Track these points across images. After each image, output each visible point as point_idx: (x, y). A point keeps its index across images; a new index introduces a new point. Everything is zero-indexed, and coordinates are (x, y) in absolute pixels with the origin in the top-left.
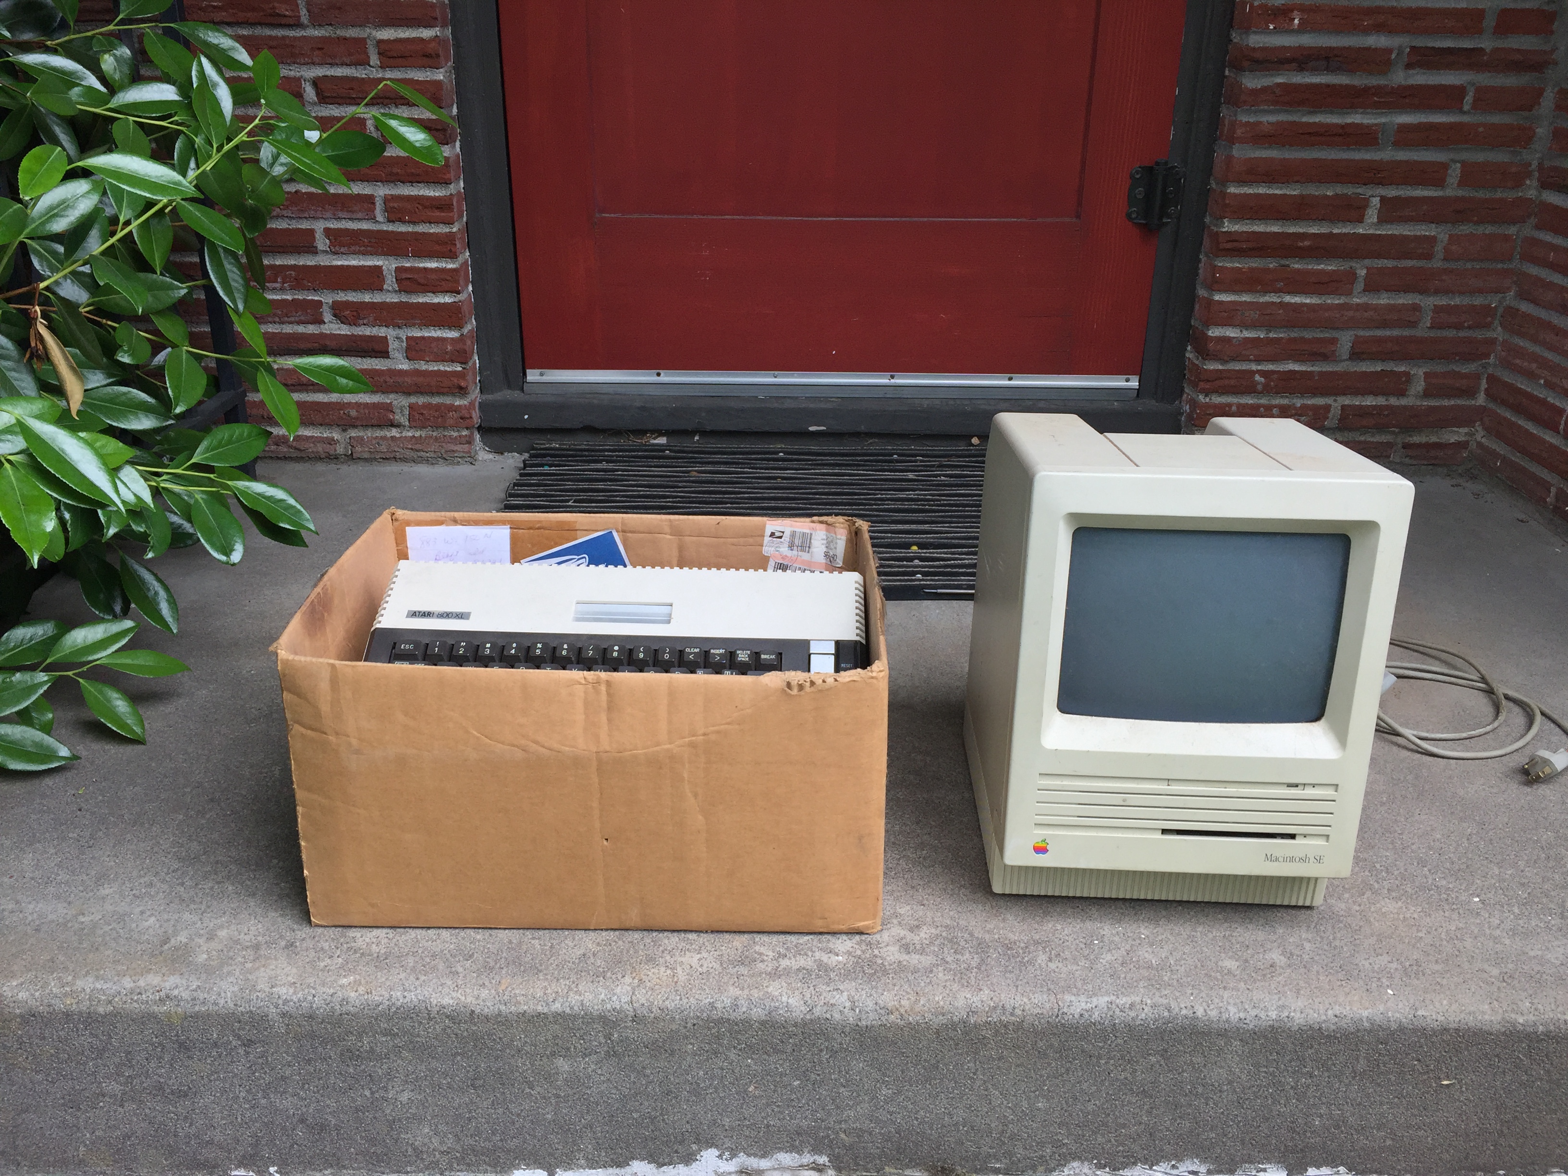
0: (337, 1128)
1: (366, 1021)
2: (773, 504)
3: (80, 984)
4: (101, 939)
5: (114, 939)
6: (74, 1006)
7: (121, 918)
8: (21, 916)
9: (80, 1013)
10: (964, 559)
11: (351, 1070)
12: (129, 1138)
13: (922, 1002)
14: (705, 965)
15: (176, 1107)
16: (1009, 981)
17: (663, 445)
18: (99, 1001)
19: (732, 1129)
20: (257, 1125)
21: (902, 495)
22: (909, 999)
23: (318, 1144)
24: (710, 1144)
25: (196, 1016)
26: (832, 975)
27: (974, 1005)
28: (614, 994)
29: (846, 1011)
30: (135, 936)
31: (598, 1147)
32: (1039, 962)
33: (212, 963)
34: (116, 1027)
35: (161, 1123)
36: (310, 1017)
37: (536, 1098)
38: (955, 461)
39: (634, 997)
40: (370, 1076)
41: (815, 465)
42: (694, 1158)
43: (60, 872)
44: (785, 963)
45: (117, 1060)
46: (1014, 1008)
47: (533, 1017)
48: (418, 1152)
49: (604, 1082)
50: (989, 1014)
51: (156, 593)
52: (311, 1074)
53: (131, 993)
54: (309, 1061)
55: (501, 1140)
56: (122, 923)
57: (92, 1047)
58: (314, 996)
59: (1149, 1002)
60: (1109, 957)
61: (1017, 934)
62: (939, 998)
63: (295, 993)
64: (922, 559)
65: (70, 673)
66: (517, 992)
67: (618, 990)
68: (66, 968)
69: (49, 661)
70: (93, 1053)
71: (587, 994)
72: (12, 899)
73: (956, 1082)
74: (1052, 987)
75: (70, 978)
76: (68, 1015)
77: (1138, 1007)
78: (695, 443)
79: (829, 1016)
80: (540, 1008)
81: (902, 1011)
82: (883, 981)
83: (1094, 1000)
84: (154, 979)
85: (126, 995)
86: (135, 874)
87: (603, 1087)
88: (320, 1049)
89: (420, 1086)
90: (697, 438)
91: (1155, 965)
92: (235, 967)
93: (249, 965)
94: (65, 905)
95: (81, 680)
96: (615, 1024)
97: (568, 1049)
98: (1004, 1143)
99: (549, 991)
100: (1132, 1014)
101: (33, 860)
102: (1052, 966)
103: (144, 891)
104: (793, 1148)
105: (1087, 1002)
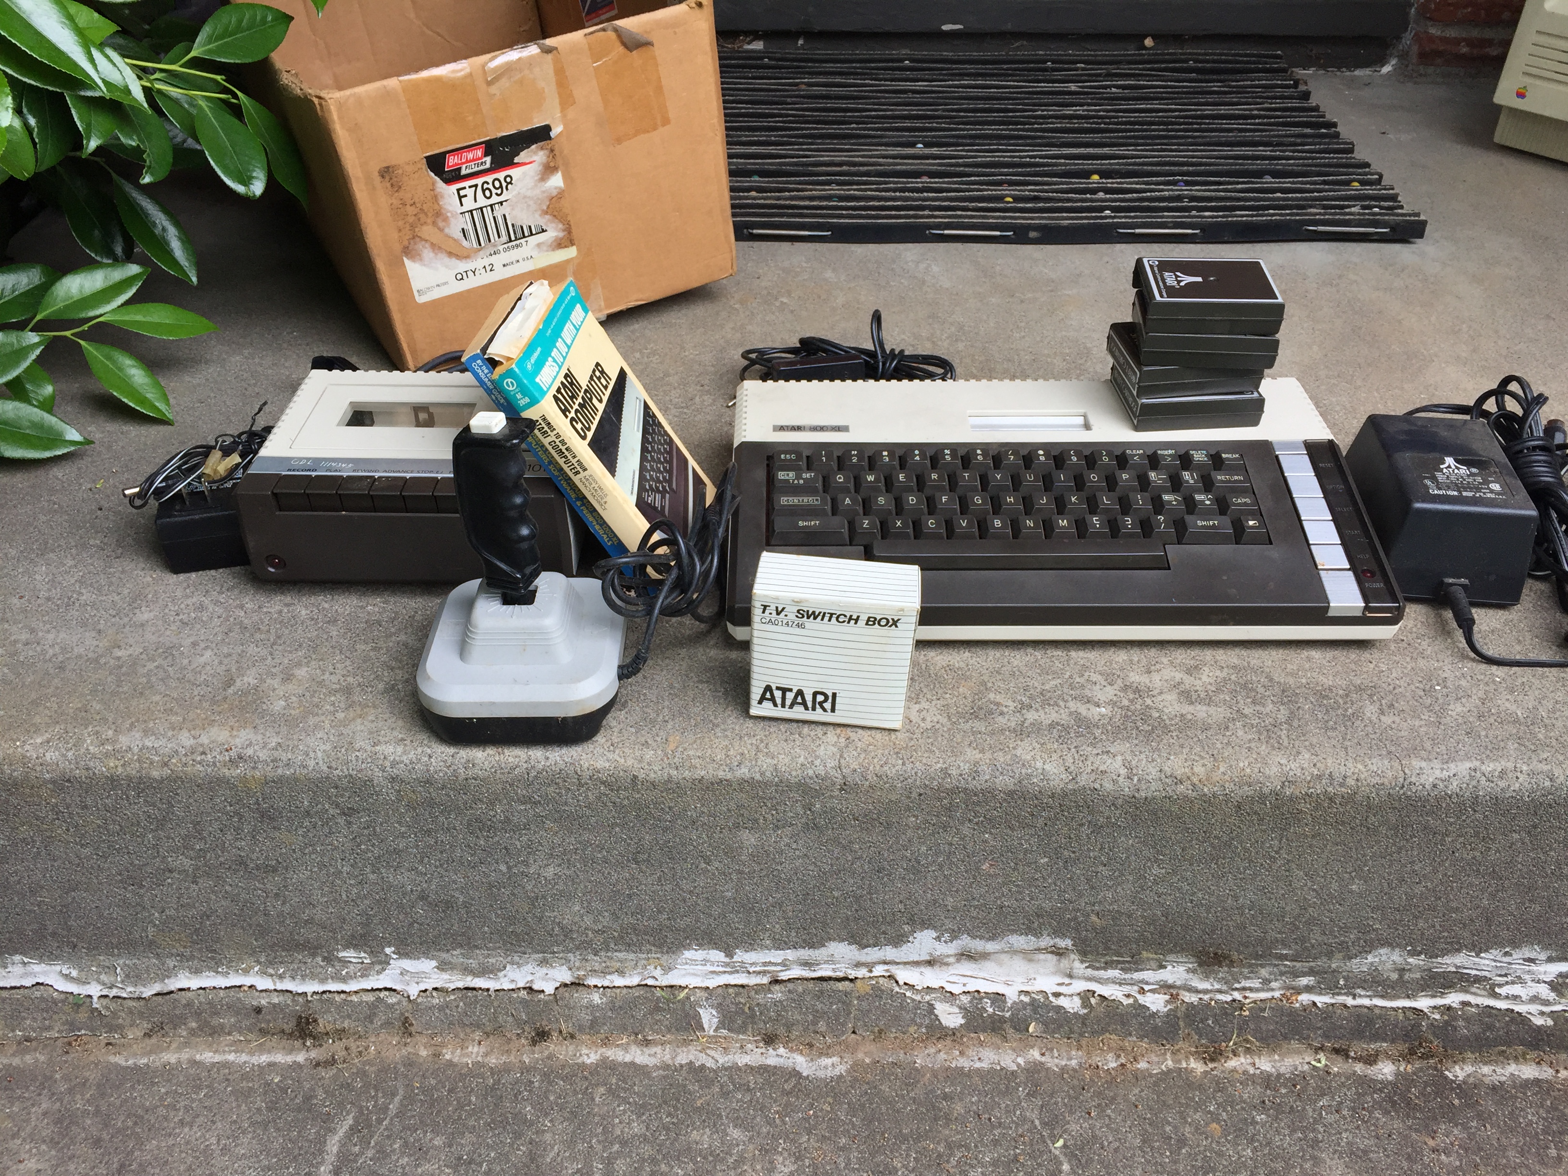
0: (466, 905)
1: (500, 786)
2: (908, 124)
3: (124, 741)
4: (144, 680)
5: (162, 680)
6: (120, 770)
7: (169, 651)
8: (38, 649)
9: (129, 779)
10: (1162, 190)
11: (482, 842)
12: (208, 917)
13: (1222, 769)
14: (929, 719)
15: (264, 884)
16: (1334, 742)
17: (759, 51)
18: (151, 763)
19: (956, 909)
20: (367, 902)
21: (1068, 111)
22: (1204, 765)
23: (444, 922)
24: (926, 924)
25: (280, 781)
26: (1097, 732)
27: (1291, 773)
28: (817, 757)
29: (1121, 779)
30: (190, 676)
31: (789, 927)
32: (1369, 715)
33: (293, 712)
34: (177, 794)
35: (246, 901)
36: (427, 782)
37: (713, 874)
38: (1125, 69)
39: (842, 761)
40: (506, 848)
41: (952, 75)
42: (905, 939)
43: (84, 591)
44: (1031, 716)
45: (184, 832)
46: (1345, 777)
47: (712, 784)
48: (567, 933)
49: (799, 857)
50: (1312, 784)
51: (164, 229)
52: (430, 847)
53: (192, 753)
54: (429, 832)
55: (669, 919)
56: (170, 658)
57: (149, 817)
58: (430, 757)
59: (1525, 768)
60: (1459, 709)
61: (1331, 678)
62: (1245, 765)
63: (405, 752)
64: (1107, 191)
65: (68, 333)
66: (691, 753)
67: (821, 752)
68: (105, 720)
69: (39, 317)
70: (151, 823)
71: (781, 757)
72: (25, 627)
73: (1251, 861)
74: (1393, 749)
75: (110, 732)
76: (113, 781)
77: (1510, 775)
78: (798, 48)
79: (1097, 786)
80: (721, 774)
81: (1195, 780)
82: (1165, 741)
83: (1452, 766)
84: (219, 734)
85: (186, 755)
86: (179, 593)
87: (798, 863)
88: (442, 819)
89: (568, 860)
90: (801, 42)
91: (1522, 720)
92: (323, 718)
93: (341, 715)
94: (94, 634)
95: (82, 342)
96: (818, 794)
97: (756, 821)
98: (1298, 928)
99: (731, 753)
100: (1502, 784)
101: (47, 575)
102: (1387, 720)
103: (193, 615)
104: (1029, 930)
105: (1442, 769)
